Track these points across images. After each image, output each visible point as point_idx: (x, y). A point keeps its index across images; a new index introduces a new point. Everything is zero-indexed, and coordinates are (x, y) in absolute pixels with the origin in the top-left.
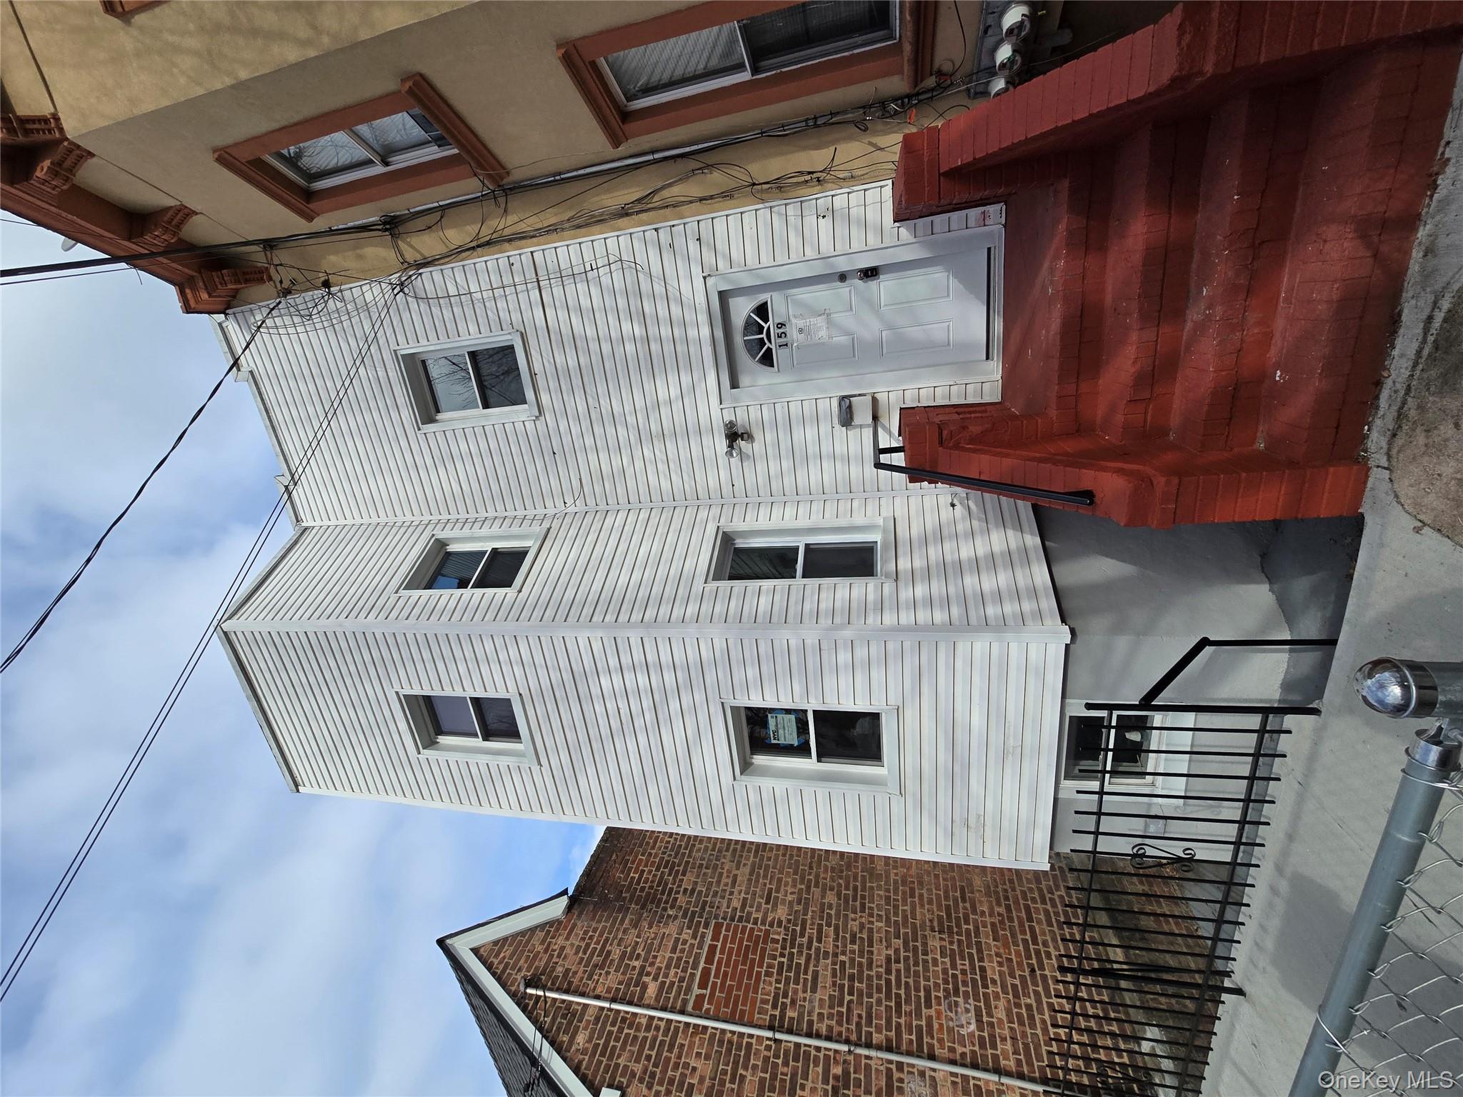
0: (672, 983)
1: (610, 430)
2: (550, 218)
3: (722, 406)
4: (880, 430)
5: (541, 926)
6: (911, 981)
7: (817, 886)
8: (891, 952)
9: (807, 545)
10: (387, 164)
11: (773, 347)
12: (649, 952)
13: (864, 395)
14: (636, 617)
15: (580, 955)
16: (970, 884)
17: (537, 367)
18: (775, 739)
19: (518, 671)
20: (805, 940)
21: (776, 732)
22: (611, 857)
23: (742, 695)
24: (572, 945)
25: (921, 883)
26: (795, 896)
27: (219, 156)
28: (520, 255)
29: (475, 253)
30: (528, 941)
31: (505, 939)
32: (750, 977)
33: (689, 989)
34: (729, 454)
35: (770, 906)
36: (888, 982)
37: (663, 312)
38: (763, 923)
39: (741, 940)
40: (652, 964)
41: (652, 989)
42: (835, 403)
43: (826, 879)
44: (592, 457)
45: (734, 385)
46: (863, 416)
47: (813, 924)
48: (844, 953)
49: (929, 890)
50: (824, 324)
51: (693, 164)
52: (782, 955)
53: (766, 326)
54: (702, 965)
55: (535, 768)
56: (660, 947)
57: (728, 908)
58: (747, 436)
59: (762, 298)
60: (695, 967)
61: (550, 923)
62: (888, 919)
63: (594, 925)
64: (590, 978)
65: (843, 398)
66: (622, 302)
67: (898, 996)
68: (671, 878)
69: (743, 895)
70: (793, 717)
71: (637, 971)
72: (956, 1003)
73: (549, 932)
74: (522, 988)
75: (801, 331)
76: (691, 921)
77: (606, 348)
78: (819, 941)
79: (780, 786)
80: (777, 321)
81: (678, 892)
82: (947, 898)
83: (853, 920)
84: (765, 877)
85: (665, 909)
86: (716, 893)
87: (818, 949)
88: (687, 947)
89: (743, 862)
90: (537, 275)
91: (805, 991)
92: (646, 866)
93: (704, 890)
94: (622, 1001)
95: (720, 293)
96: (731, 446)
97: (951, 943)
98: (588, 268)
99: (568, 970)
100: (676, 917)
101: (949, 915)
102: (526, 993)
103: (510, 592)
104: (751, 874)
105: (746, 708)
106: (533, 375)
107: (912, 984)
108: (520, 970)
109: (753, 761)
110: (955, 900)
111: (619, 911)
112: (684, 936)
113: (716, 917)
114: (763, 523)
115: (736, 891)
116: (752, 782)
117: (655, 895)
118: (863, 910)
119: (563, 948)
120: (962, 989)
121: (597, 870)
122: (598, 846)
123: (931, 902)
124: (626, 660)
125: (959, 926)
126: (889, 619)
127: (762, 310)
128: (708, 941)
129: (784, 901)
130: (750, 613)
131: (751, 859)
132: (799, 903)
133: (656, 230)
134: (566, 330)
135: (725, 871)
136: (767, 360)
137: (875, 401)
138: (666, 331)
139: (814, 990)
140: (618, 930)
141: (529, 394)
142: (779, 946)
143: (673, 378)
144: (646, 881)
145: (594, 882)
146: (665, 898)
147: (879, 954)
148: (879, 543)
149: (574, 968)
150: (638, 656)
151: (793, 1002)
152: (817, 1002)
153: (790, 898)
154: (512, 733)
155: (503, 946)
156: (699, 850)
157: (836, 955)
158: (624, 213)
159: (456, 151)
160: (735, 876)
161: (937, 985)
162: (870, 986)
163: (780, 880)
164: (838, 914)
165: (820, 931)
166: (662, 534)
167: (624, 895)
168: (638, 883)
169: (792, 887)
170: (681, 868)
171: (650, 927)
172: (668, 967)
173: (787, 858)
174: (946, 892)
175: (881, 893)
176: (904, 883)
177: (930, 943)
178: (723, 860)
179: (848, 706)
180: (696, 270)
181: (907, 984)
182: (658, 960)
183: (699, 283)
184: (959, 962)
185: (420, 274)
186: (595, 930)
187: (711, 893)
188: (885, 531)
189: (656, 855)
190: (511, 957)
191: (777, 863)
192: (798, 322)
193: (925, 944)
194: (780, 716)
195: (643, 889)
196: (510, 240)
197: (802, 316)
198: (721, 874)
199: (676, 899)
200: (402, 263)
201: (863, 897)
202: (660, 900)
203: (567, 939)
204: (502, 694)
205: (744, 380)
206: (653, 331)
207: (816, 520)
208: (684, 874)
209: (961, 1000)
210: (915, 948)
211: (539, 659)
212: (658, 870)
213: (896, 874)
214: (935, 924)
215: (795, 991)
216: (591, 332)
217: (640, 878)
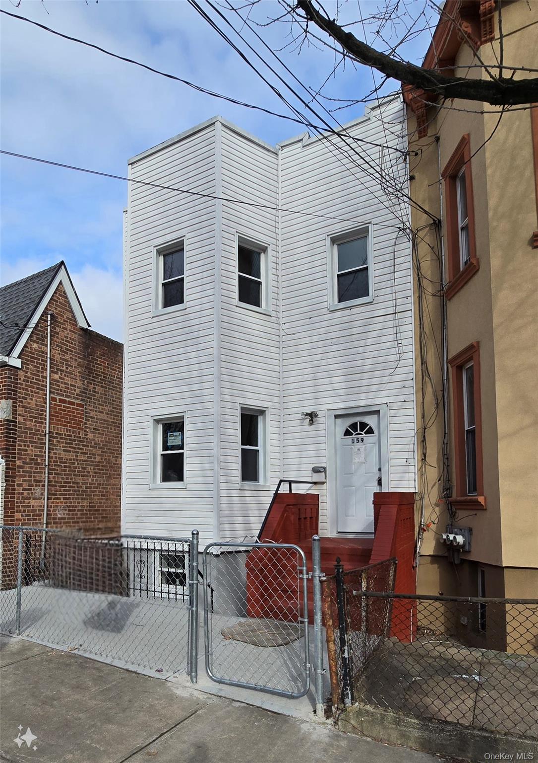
0: (59, 386)
1: (320, 350)
2: (426, 321)
3: (326, 410)
4: (310, 485)
5: (74, 316)
6: (71, 492)
7: (102, 452)
8: (80, 484)
9: (258, 451)
10: (462, 229)
11: (353, 436)
12: (69, 373)
13: (326, 478)
14: (224, 371)
15: (65, 339)
16: (109, 521)
17: (354, 310)
18: (170, 435)
19: (198, 308)
20: (81, 447)
21: (173, 435)
22: (106, 347)
23: (190, 421)
24: (68, 334)
25: (107, 499)
26: (97, 442)
27: (466, 139)
28: (410, 304)
29: (416, 276)
30: (67, 310)
31: (67, 298)
32: (65, 422)
33: (58, 394)
34: (303, 414)
35: (92, 430)
36: (70, 483)
37: (375, 381)
38: (86, 427)
39: (78, 417)
40: (65, 375)
41: (56, 377)
42: (323, 465)
43: (105, 456)
44: (307, 340)
45: (336, 417)
46: (317, 477)
47: (88, 450)
48: (78, 464)
49: (105, 503)
50: (360, 461)
51: (440, 398)
52: (75, 436)
53: (363, 433)
54: (67, 399)
55: (150, 315)
56: (72, 378)
57: (90, 410)
58: (312, 422)
59: (376, 431)
60: (67, 396)
61: (75, 321)
62: (93, 484)
63: (77, 343)
64: (57, 345)
65: (325, 469)
66: (381, 359)
67: (66, 487)
68: (99, 380)
69: (96, 417)
70: (180, 443)
71: (62, 368)
72: (66, 510)
73: (71, 320)
74: (50, 312)
75: (359, 450)
76: (83, 393)
77: (361, 350)
78: (82, 453)
79: (150, 437)
80: (364, 438)
81: (94, 385)
82: (102, 510)
83: (91, 468)
84: (104, 427)
85: (86, 379)
86: (95, 403)
87: (78, 452)
88: (73, 391)
89: (109, 416)
90: (399, 312)
91: (63, 447)
92: (103, 366)
93: (96, 398)
94: (51, 363)
95: (379, 411)
96: (307, 415)
97: (86, 510)
98: (399, 342)
99: (58, 333)
100: (84, 385)
101: (96, 510)
102: (48, 314)
103: (236, 301)
104: (104, 420)
105: (183, 422)
106: (350, 308)
107: (70, 492)
108: (56, 309)
109: (160, 425)
110: (102, 514)
111: (84, 355)
112: (77, 389)
113: (86, 405)
114: (269, 430)
115: (97, 413)
116: (151, 424)
117: (92, 373)
118: (95, 473)
119: (66, 329)
120: (71, 513)
121: (99, 340)
122: (110, 339)
123: (100, 503)
124: (204, 365)
125: (93, 514)
126: (223, 486)
127: (370, 431)
128: (77, 402)
129: (94, 436)
130: (226, 425)
131: (110, 420)
132: (95, 444)
133: (412, 379)
134: (371, 327)
135: (104, 407)
136: (347, 433)
137: (323, 483)
138: (365, 382)
139: (64, 451)
140: (76, 356)
141: (343, 305)
142: (78, 435)
143: (343, 385)
144: (97, 367)
145: (94, 340)
146: (91, 378)
147: (79, 479)
148: (258, 483)
149: (59, 336)
150: (206, 372)
151: (59, 442)
152: (60, 452)
153: (96, 439)
154: (167, 303)
155: (64, 297)
156: (112, 393)
157: (77, 460)
158: (423, 362)
159: (461, 269)
160: (103, 413)
161: (71, 503)
162: (68, 475)
163: (103, 434)
164: (92, 461)
165: (86, 453)
166: (265, 379)
167: (90, 357)
168: (96, 364)
169: (101, 440)
170: (104, 385)
171: (79, 372)
172: (65, 383)
173: (112, 438)
174: (105, 510)
175: (102, 482)
176: (107, 492)
177: (85, 501)
178: (109, 406)
179: (186, 468)
180: (391, 399)
181: (70, 490)
182: (67, 378)
183: (385, 400)
184: (80, 512)
185: (409, 241)
186: (75, 344)
187: (95, 401)
188: (264, 486)
189: (108, 371)
190: (60, 303)
191: (110, 433)
192: (363, 449)
193: (84, 499)
194: (180, 437)
195: (93, 366)
196: (419, 297)
197: (365, 450)
198: (103, 405)
199: (91, 384)
200: (417, 229)
201: (100, 473)
202: (90, 376)
203: (70, 331)
204: (186, 298)
205: (339, 421)
206: (366, 375)
207: (270, 455)
208: (102, 386)
209: (67, 512)
210: (83, 495)
211: (204, 320)
212: (102, 373)
213: (110, 489)
214: (93, 504)
215: (62, 443)
216: (369, 341)
217: (98, 364)
